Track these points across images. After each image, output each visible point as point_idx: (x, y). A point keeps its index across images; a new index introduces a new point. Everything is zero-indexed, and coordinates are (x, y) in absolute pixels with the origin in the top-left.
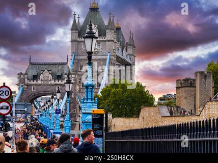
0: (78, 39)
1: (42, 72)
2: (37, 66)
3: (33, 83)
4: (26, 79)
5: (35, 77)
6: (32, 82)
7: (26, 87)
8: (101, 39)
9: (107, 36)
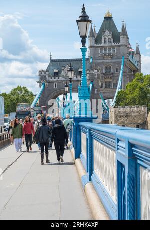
0: (95, 45)
1: (63, 68)
2: (59, 63)
3: (55, 80)
4: (47, 77)
5: (57, 74)
6: (53, 79)
7: (48, 84)
8: (116, 45)
9: (121, 41)
